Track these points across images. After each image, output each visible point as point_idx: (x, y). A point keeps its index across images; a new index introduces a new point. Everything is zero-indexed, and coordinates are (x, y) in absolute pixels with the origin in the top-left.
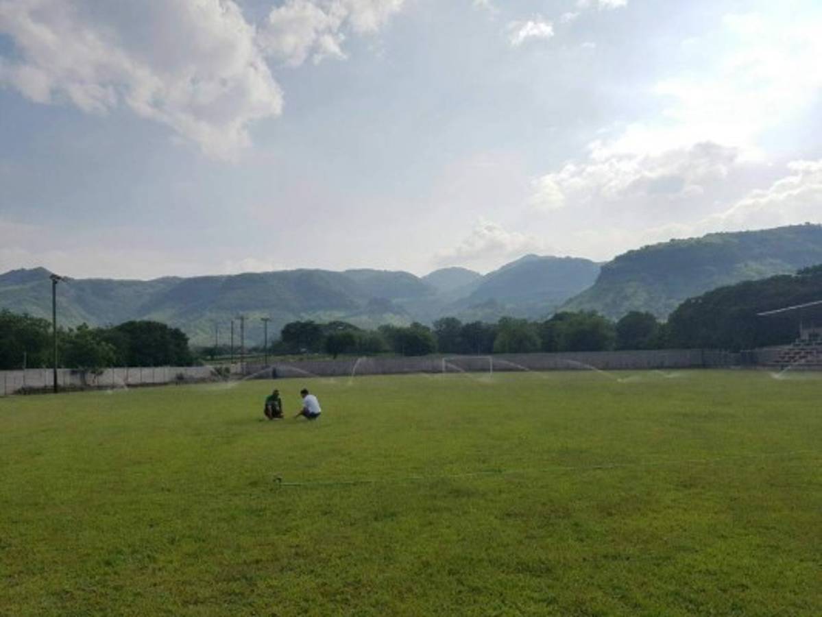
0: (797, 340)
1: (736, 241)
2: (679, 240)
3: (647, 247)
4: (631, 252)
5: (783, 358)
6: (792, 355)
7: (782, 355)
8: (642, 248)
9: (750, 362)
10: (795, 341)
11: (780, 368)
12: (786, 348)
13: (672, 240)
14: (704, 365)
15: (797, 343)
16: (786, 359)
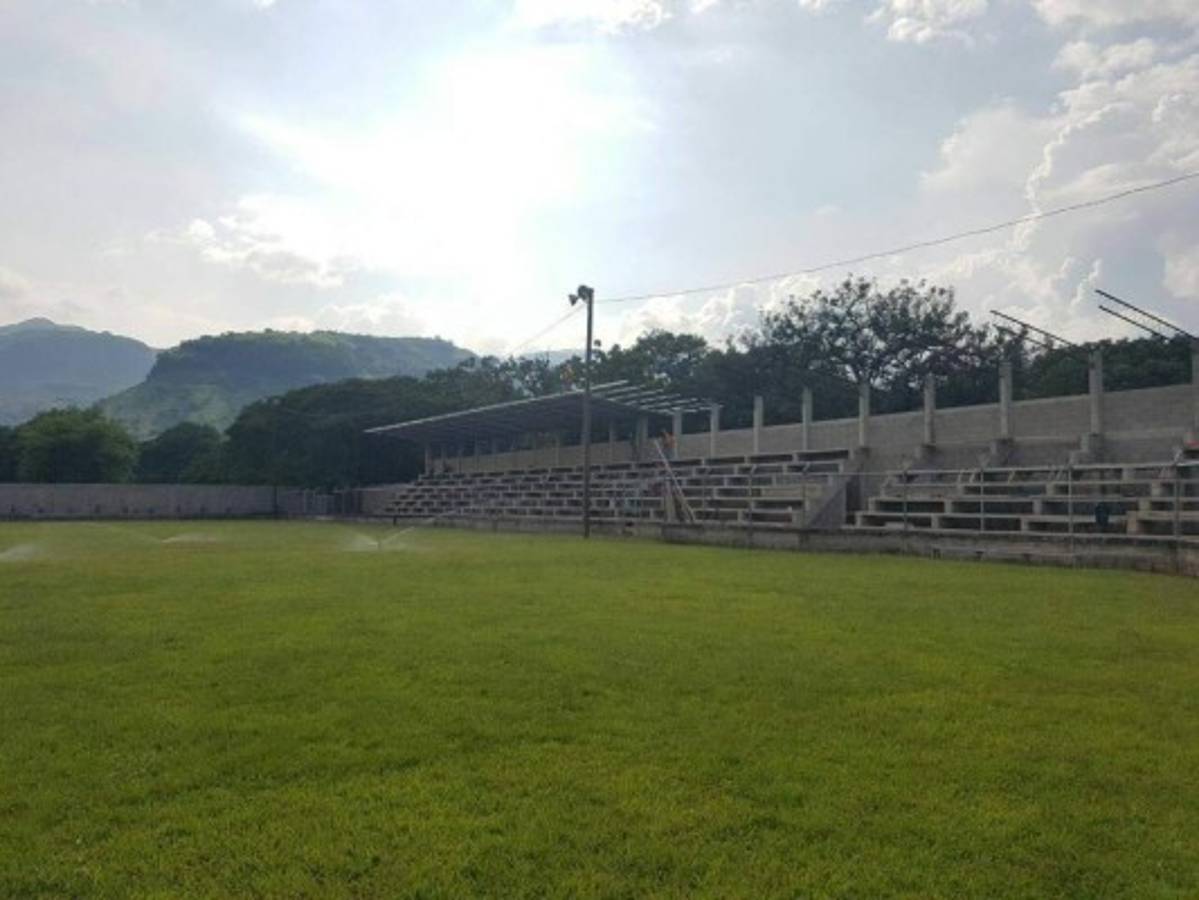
0: (420, 476)
1: (353, 346)
2: (277, 332)
3: (231, 334)
4: (205, 338)
5: (398, 503)
6: (410, 500)
7: (397, 500)
8: (222, 335)
9: (349, 510)
10: (417, 477)
11: (391, 521)
12: (403, 488)
13: (268, 331)
14: (276, 514)
15: (420, 480)
16: (402, 506)
